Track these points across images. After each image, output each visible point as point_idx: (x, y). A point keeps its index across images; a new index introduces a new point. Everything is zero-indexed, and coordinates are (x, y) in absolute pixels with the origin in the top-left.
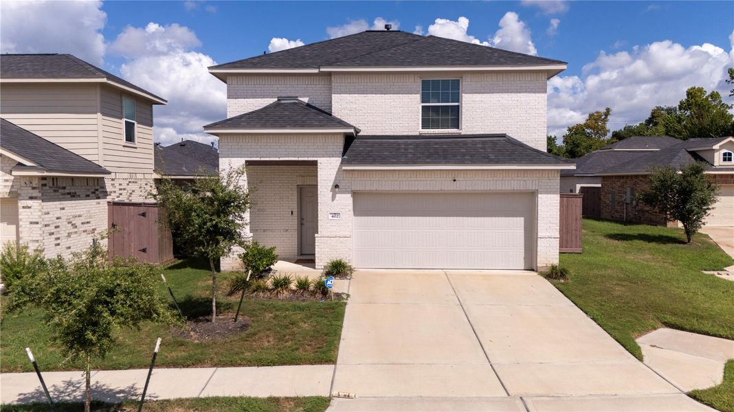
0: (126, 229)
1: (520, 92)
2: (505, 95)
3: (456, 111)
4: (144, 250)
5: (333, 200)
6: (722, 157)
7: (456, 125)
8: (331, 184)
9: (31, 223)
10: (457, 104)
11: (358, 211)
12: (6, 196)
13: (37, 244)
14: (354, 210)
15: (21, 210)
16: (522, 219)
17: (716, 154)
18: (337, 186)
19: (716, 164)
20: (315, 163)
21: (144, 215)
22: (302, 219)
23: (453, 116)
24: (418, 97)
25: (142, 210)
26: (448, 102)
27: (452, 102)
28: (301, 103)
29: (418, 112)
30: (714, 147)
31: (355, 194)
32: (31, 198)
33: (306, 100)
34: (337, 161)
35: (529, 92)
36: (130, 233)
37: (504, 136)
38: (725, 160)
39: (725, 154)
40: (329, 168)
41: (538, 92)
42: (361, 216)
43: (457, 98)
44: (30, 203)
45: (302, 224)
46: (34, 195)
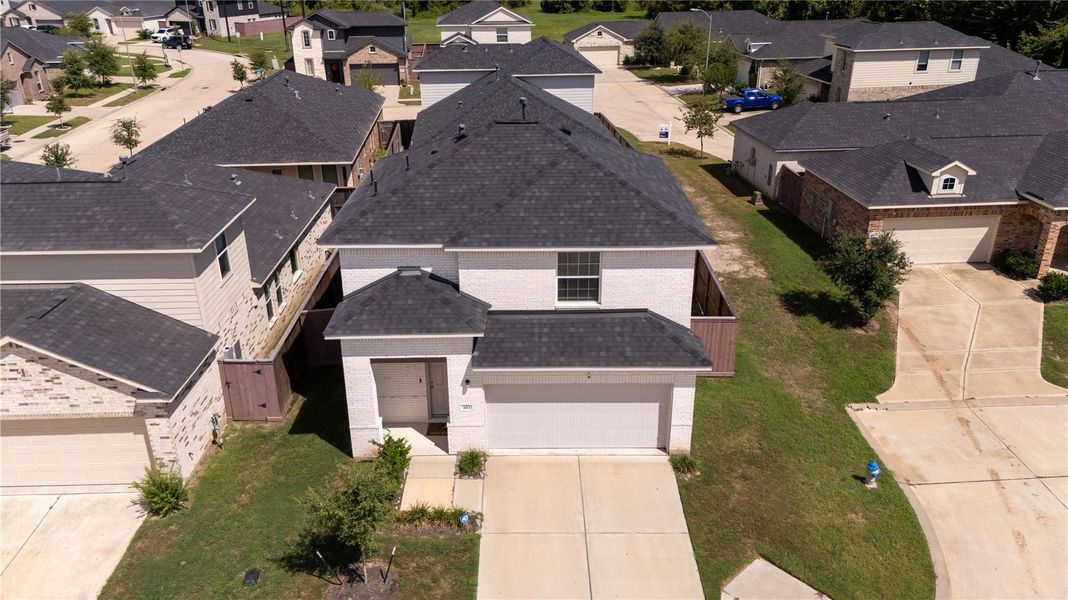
0: (242, 386)
1: (665, 268)
2: (648, 270)
3: (596, 283)
4: (264, 406)
5: (464, 394)
6: (942, 184)
7: (595, 296)
8: (461, 379)
9: (162, 438)
10: (596, 277)
11: (490, 398)
12: (131, 415)
13: (170, 456)
14: (486, 399)
15: (149, 427)
16: (657, 404)
17: (936, 181)
18: (467, 382)
19: (934, 192)
20: (444, 360)
21: (259, 372)
22: (431, 382)
23: (592, 290)
24: (554, 272)
25: (256, 368)
26: (587, 275)
27: (591, 275)
28: (424, 273)
29: (554, 287)
30: (934, 174)
31: (486, 388)
32: (158, 416)
33: (429, 270)
34: (467, 358)
35: (675, 267)
36: (245, 390)
37: (645, 311)
38: (945, 187)
39: (946, 181)
40: (458, 365)
41: (685, 268)
42: (494, 402)
43: (596, 271)
44: (157, 420)
45: (432, 387)
46: (160, 414)
